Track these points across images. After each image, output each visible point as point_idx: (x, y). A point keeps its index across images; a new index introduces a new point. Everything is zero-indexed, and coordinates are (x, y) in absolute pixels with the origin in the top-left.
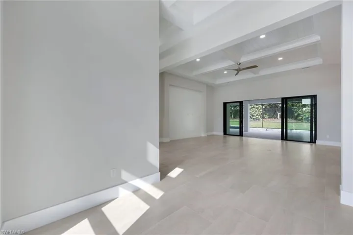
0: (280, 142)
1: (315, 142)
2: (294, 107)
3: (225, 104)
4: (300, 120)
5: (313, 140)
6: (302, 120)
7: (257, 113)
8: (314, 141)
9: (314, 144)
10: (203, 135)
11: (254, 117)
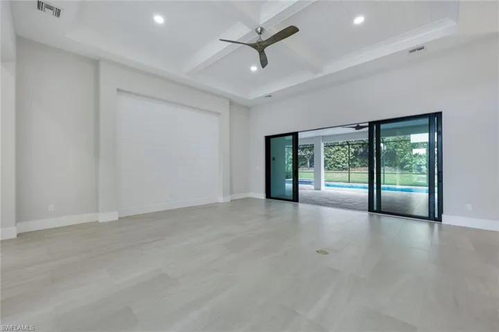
0: (365, 215)
1: (439, 219)
2: (399, 150)
3: (268, 139)
4: (407, 169)
5: (434, 214)
6: (411, 169)
7: (343, 159)
8: (436, 216)
9: (436, 225)
10: (221, 200)
11: (340, 166)
